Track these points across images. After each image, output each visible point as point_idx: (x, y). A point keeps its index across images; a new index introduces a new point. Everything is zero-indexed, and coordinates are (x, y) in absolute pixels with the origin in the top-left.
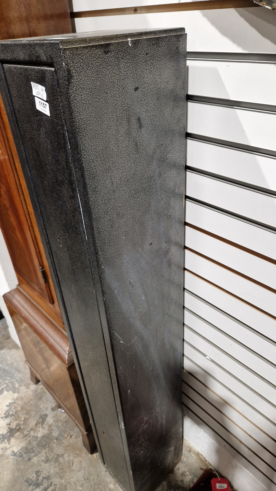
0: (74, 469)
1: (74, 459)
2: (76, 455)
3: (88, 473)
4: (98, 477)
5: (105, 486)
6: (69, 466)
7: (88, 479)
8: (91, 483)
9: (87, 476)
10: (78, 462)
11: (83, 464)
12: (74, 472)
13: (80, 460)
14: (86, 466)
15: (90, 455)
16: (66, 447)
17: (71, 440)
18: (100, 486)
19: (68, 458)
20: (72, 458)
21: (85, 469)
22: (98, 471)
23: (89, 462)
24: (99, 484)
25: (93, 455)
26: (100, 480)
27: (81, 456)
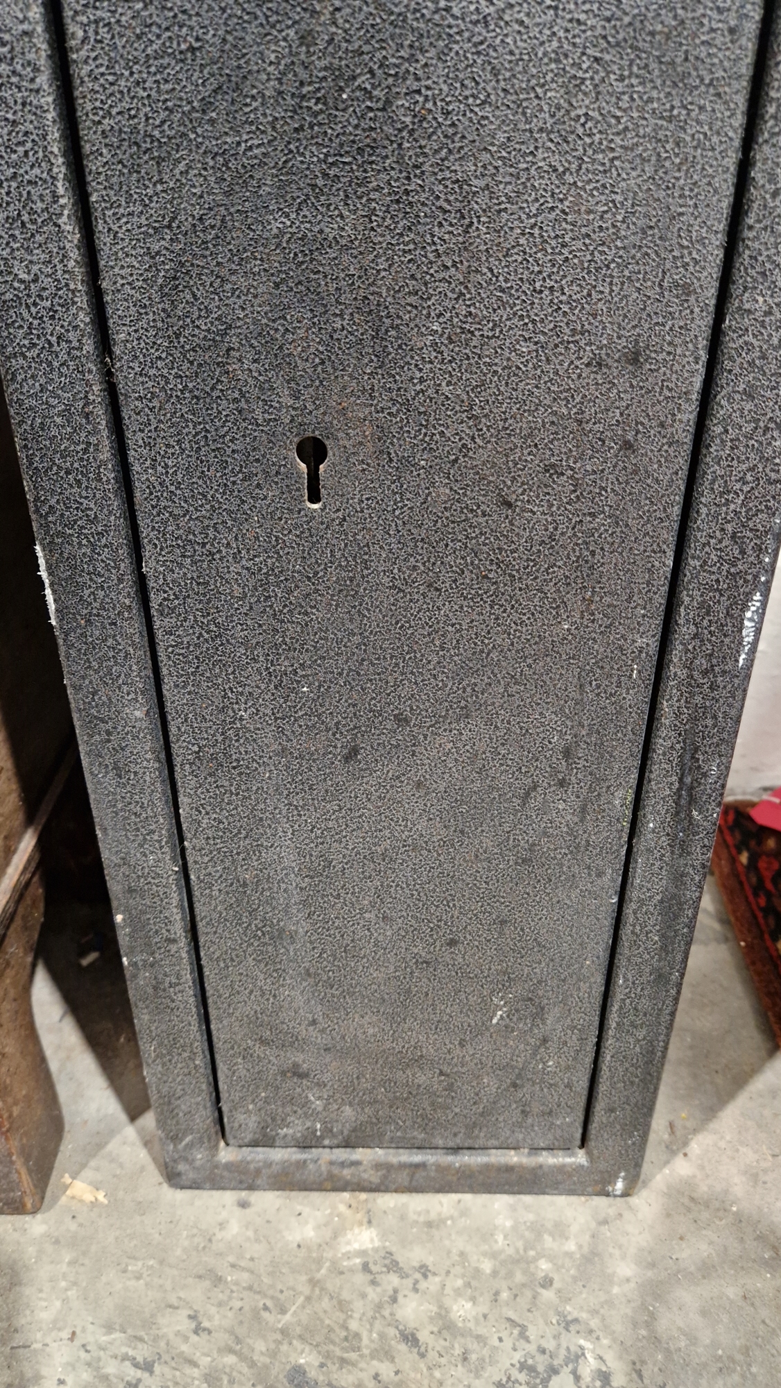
3: (117, 1335)
4: (218, 1280)
5: (312, 1282)
7: (148, 1367)
8: (194, 1364)
9: (125, 1358)
14: (58, 1304)
15: (36, 1223)
18: (283, 1311)
21: (65, 1334)
22: (179, 1252)
23: (70, 1263)
24: (266, 1308)
25: (63, 1200)
26: (250, 1288)
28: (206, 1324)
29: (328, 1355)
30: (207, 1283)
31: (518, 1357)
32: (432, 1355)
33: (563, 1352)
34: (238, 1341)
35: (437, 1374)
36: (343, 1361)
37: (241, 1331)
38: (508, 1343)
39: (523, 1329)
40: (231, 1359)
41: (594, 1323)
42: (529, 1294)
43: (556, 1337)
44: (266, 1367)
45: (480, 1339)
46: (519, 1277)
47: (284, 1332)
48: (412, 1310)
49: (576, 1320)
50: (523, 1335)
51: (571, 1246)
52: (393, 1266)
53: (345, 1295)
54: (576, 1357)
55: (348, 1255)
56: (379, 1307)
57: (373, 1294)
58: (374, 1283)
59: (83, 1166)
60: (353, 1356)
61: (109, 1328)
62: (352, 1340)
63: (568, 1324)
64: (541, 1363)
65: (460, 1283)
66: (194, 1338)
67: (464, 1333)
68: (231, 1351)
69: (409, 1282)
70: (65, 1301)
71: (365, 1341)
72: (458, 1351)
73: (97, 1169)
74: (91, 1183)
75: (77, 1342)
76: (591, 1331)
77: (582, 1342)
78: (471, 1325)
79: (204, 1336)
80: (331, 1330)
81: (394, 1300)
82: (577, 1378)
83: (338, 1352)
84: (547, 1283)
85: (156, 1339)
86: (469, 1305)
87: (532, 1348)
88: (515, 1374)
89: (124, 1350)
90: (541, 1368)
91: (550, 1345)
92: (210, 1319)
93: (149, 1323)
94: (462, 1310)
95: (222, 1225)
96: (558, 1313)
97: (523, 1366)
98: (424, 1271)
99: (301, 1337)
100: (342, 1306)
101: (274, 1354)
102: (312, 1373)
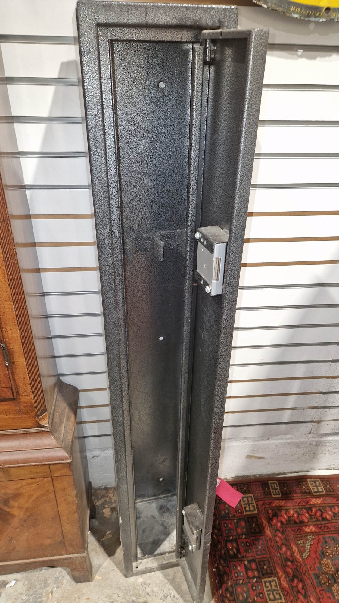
2: (77, 600)
3: (107, 599)
4: (120, 589)
5: (134, 588)
8: (119, 601)
11: (93, 598)
13: (86, 597)
14: (98, 595)
15: (92, 583)
17: (56, 595)
18: (130, 592)
21: (100, 599)
22: (114, 585)
23: (98, 589)
25: (95, 579)
26: (125, 589)
27: (83, 594)
28: (120, 595)
29: (137, 598)
30: (119, 589)
31: (163, 595)
32: (151, 596)
37: (125, 596)
38: (161, 593)
40: (124, 600)
42: (164, 585)
44: (129, 600)
45: (158, 593)
46: (163, 583)
47: (131, 595)
48: (148, 590)
50: (163, 592)
51: (170, 577)
52: (145, 584)
53: (139, 589)
54: (170, 594)
55: (139, 583)
56: (143, 590)
57: (143, 588)
58: (143, 586)
59: (97, 573)
60: (140, 597)
62: (140, 595)
65: (155, 585)
66: (118, 598)
67: (156, 592)
68: (123, 599)
69: (148, 586)
70: (99, 595)
72: (155, 595)
73: (99, 573)
74: (98, 576)
80: (137, 594)
81: (146, 589)
82: (170, 597)
85: (113, 598)
89: (109, 601)
90: (166, 596)
91: (167, 593)
93: (111, 596)
94: (155, 589)
95: (120, 580)
97: (163, 596)
98: (150, 584)
99: (133, 596)
100: (138, 590)
101: (130, 598)
102: (135, 600)
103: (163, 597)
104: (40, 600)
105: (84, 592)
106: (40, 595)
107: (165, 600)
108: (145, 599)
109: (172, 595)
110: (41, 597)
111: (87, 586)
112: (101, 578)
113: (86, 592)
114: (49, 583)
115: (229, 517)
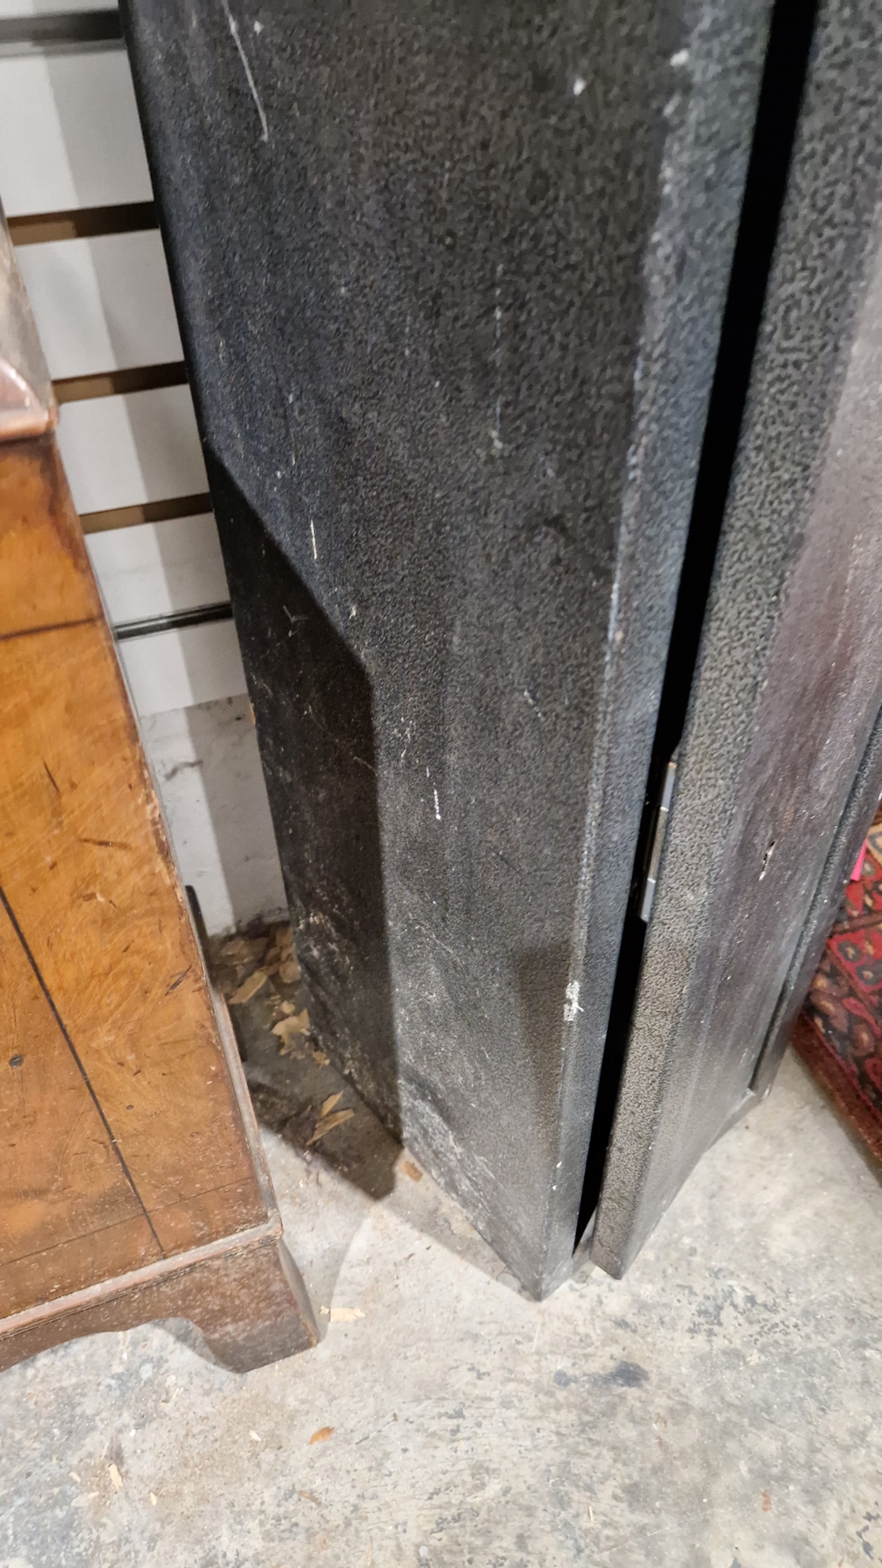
0: (353, 1500)
1: (284, 1483)
2: (267, 1456)
3: (426, 1403)
4: (476, 1337)
6: (310, 1534)
7: (459, 1414)
8: (489, 1399)
9: (440, 1416)
10: (323, 1453)
11: (351, 1424)
12: (369, 1505)
13: (314, 1429)
14: (371, 1400)
15: (321, 1352)
16: (164, 1521)
17: (142, 1466)
18: (531, 1339)
19: (252, 1525)
20: (268, 1495)
21: (389, 1418)
22: (437, 1329)
23: (363, 1369)
24: (518, 1342)
25: (330, 1326)
26: (500, 1333)
27: (292, 1417)
28: (483, 1370)
29: (575, 1356)
30: (469, 1343)
31: (694, 1308)
32: (640, 1329)
33: (720, 1294)
34: (511, 1371)
35: (649, 1339)
36: (586, 1356)
37: (510, 1364)
38: (685, 1301)
39: (690, 1288)
40: (511, 1386)
41: (732, 1267)
42: (684, 1264)
43: (713, 1285)
44: (537, 1381)
45: (665, 1305)
46: (674, 1255)
47: (538, 1353)
49: (720, 1270)
50: (692, 1293)
51: (698, 1221)
54: (730, 1294)
57: (585, 1304)
58: (582, 1296)
59: (330, 1295)
60: (591, 1350)
61: (417, 1400)
62: (586, 1340)
63: (716, 1274)
64: (710, 1306)
65: (638, 1274)
66: (479, 1383)
67: (655, 1306)
68: (509, 1380)
70: (375, 1396)
71: (594, 1337)
72: (656, 1320)
73: (343, 1294)
74: (344, 1306)
75: (401, 1420)
76: (732, 1273)
77: (730, 1282)
78: (657, 1299)
79: (486, 1378)
80: (569, 1339)
81: (600, 1302)
82: (735, 1307)
83: (580, 1351)
84: (693, 1252)
85: (454, 1394)
86: (650, 1287)
87: (700, 1298)
88: (698, 1320)
89: (436, 1411)
90: (711, 1310)
91: (711, 1292)
92: (484, 1365)
93: (444, 1386)
95: (458, 1298)
96: (708, 1269)
97: (700, 1313)
99: (551, 1352)
100: (568, 1320)
101: (539, 1370)
102: (570, 1372)
103: (702, 1320)
104: (60, 1513)
105: (292, 1403)
106: (56, 1490)
107: (716, 1328)
108: (616, 1350)
109: (740, 1297)
110: (63, 1500)
111: (299, 1375)
112: (359, 1313)
113: (303, 1402)
114: (89, 1412)
115: (851, 918)
